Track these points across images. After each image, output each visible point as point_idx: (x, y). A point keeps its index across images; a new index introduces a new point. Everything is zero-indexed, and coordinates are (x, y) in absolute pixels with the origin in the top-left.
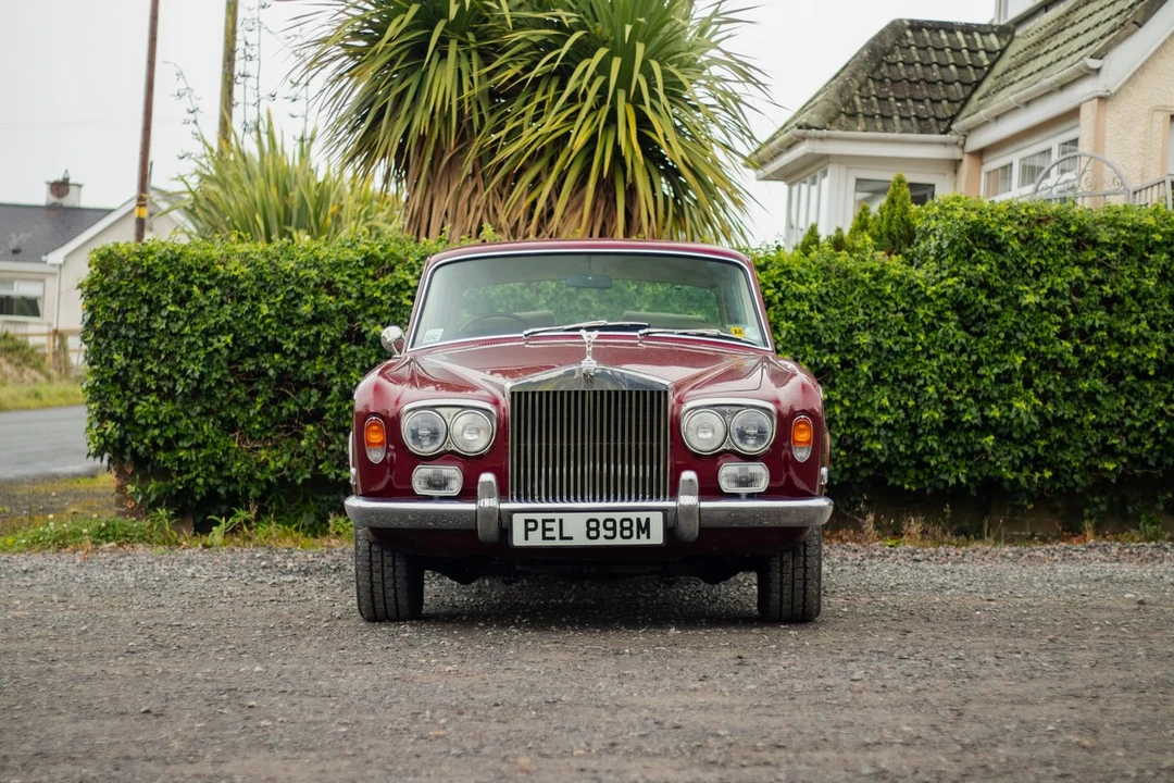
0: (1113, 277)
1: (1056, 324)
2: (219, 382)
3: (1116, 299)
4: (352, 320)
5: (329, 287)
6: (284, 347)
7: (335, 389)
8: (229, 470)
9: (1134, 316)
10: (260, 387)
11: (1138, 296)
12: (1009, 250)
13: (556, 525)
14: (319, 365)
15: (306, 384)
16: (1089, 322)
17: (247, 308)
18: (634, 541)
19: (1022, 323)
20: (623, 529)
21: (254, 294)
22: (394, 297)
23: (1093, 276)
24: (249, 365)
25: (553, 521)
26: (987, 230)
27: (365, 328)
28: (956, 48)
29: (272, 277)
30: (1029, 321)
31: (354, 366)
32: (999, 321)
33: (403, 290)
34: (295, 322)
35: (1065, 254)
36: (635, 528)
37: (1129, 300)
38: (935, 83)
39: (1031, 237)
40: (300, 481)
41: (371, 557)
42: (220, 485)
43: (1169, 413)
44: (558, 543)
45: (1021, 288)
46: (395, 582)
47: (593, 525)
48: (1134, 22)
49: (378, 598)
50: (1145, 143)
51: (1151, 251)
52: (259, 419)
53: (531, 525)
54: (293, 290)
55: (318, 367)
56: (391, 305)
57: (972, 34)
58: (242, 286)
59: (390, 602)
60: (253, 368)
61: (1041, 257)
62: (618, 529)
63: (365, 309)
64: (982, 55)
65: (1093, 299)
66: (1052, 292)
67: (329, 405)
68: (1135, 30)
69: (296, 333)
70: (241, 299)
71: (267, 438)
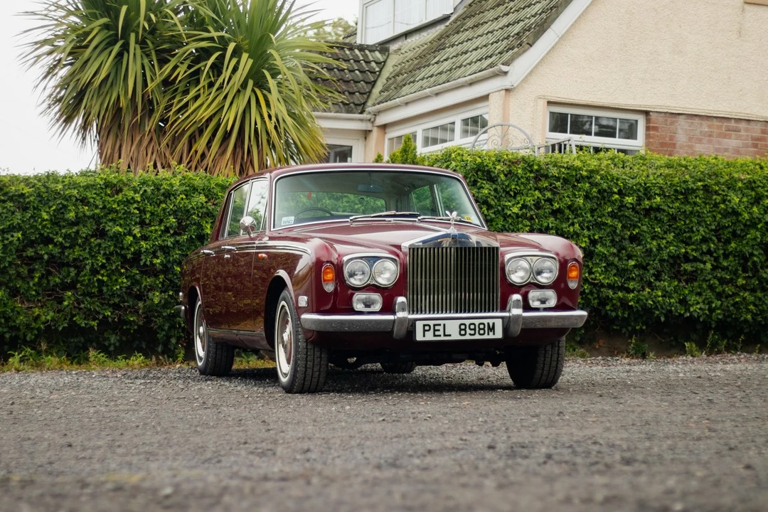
0: (557, 198)
1: (527, 226)
2: (10, 263)
3: (559, 211)
4: (98, 223)
5: (84, 201)
6: (55, 240)
7: (88, 267)
8: (14, 321)
9: (571, 221)
10: (37, 267)
11: (572, 209)
12: (499, 180)
13: (441, 328)
14: (77, 252)
15: (68, 265)
16: (546, 224)
17: (30, 215)
18: (486, 337)
19: (507, 226)
20: (480, 329)
21: (35, 205)
22: (126, 208)
23: (546, 197)
24: (30, 252)
25: (440, 325)
26: (486, 168)
27: (107, 228)
28: (357, 59)
29: (46, 194)
30: (511, 224)
31: (100, 253)
32: (494, 223)
33: (131, 203)
34: (62, 224)
35: (530, 183)
36: (486, 329)
37: (567, 211)
38: (348, 82)
39: (510, 172)
40: (60, 329)
41: (307, 352)
42: (6, 332)
43: (590, 280)
44: (443, 338)
45: (506, 204)
46: (320, 367)
47: (463, 327)
48: (528, 44)
49: (308, 378)
50: (533, 118)
51: (578, 181)
52: (34, 288)
53: (427, 328)
54: (61, 203)
55: (76, 253)
56: (124, 214)
57: (364, 51)
58: (27, 200)
59: (315, 380)
60: (33, 254)
61: (517, 185)
62: (477, 329)
63: (106, 215)
64: (373, 64)
65: (547, 210)
66: (524, 206)
67: (83, 278)
68: (529, 48)
69: (63, 231)
70: (25, 209)
71: (38, 300)
